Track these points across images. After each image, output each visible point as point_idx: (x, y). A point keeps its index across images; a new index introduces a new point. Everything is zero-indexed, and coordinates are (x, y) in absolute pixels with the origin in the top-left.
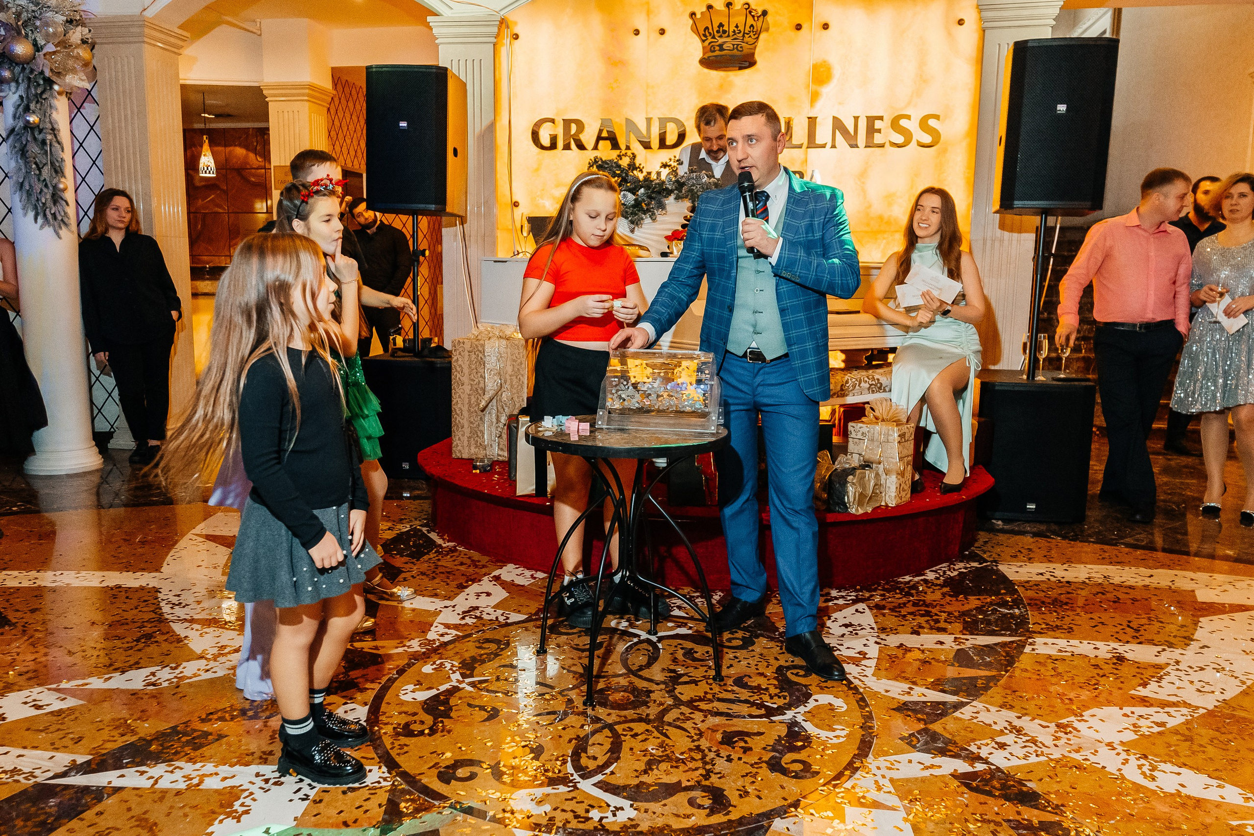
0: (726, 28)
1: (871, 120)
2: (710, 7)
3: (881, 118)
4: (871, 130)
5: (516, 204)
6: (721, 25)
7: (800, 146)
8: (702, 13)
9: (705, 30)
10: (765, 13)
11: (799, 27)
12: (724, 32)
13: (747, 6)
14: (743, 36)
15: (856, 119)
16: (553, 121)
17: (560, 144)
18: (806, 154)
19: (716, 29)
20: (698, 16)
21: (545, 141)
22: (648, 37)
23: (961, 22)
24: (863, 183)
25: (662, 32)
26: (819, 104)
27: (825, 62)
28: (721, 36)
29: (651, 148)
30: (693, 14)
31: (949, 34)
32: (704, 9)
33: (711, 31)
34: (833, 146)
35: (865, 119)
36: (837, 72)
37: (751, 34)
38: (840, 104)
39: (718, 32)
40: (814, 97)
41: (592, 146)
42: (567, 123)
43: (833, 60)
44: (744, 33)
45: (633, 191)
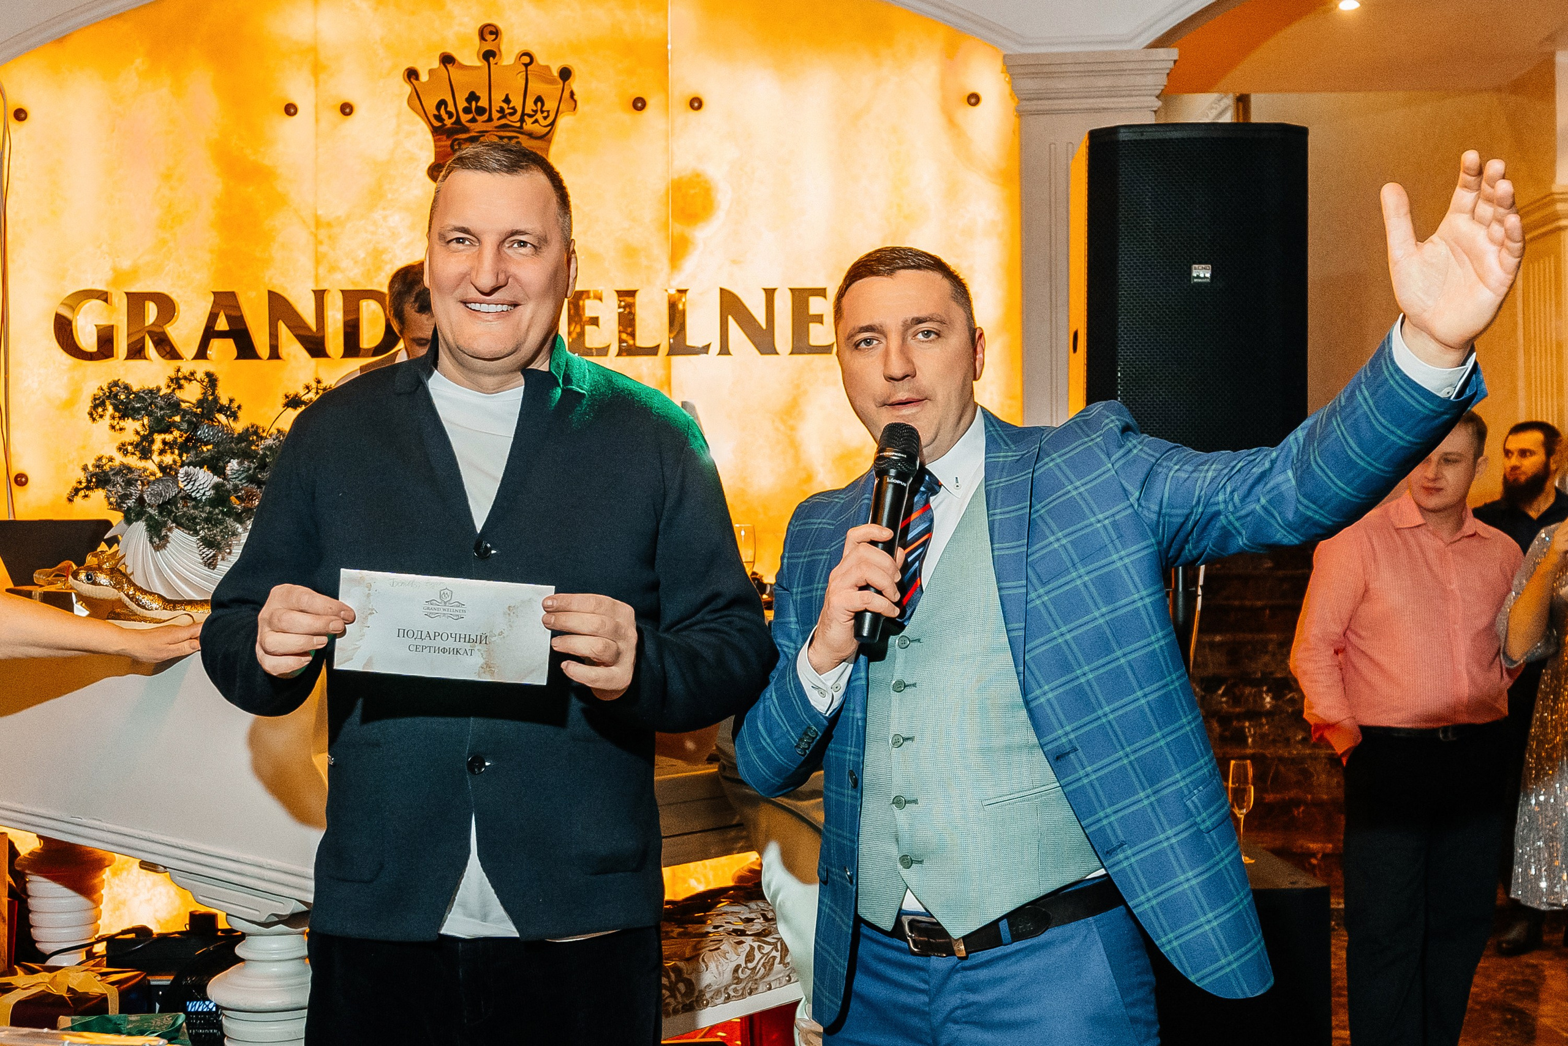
0: (483, 103)
1: (801, 297)
2: (447, 60)
3: (821, 292)
4: (802, 319)
5: (21, 480)
6: (473, 97)
7: (653, 351)
8: (431, 72)
9: (438, 107)
10: (565, 74)
11: (639, 104)
12: (481, 111)
13: (526, 59)
14: (522, 120)
15: (770, 293)
16: (104, 296)
17: (121, 345)
18: (668, 367)
19: (462, 104)
20: (424, 77)
21: (87, 340)
22: (317, 120)
23: (974, 99)
24: (793, 428)
25: (346, 109)
26: (690, 264)
27: (698, 175)
28: (473, 120)
29: (325, 355)
30: (412, 74)
31: (951, 122)
32: (436, 64)
33: (451, 108)
34: (724, 350)
35: (789, 293)
36: (724, 197)
37: (539, 116)
38: (734, 262)
39: (467, 110)
40: (678, 250)
41: (194, 351)
42: (136, 301)
43: (716, 172)
44: (523, 114)
45: (215, 465)
